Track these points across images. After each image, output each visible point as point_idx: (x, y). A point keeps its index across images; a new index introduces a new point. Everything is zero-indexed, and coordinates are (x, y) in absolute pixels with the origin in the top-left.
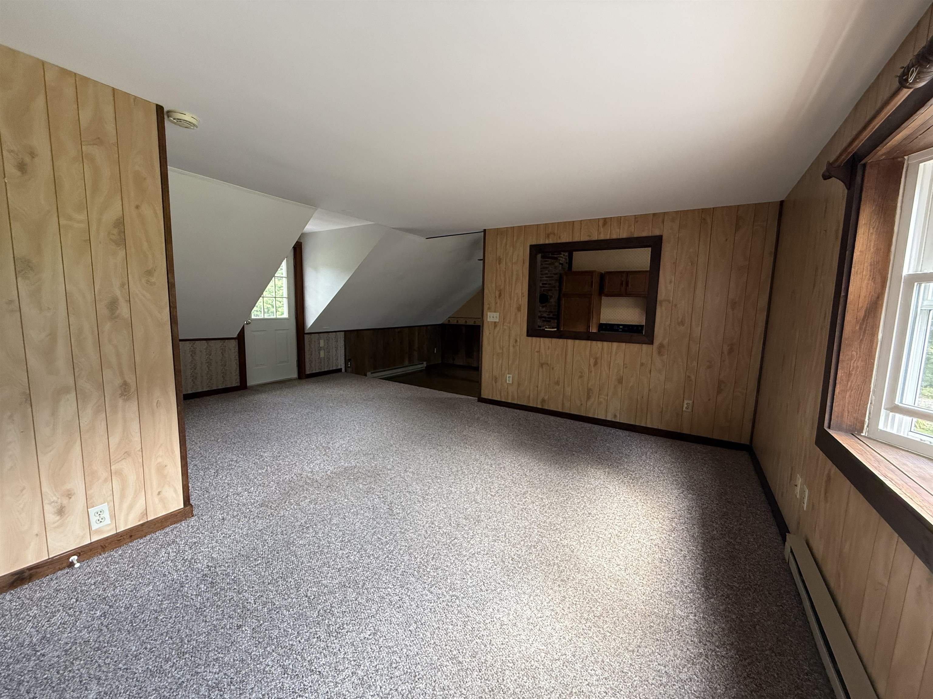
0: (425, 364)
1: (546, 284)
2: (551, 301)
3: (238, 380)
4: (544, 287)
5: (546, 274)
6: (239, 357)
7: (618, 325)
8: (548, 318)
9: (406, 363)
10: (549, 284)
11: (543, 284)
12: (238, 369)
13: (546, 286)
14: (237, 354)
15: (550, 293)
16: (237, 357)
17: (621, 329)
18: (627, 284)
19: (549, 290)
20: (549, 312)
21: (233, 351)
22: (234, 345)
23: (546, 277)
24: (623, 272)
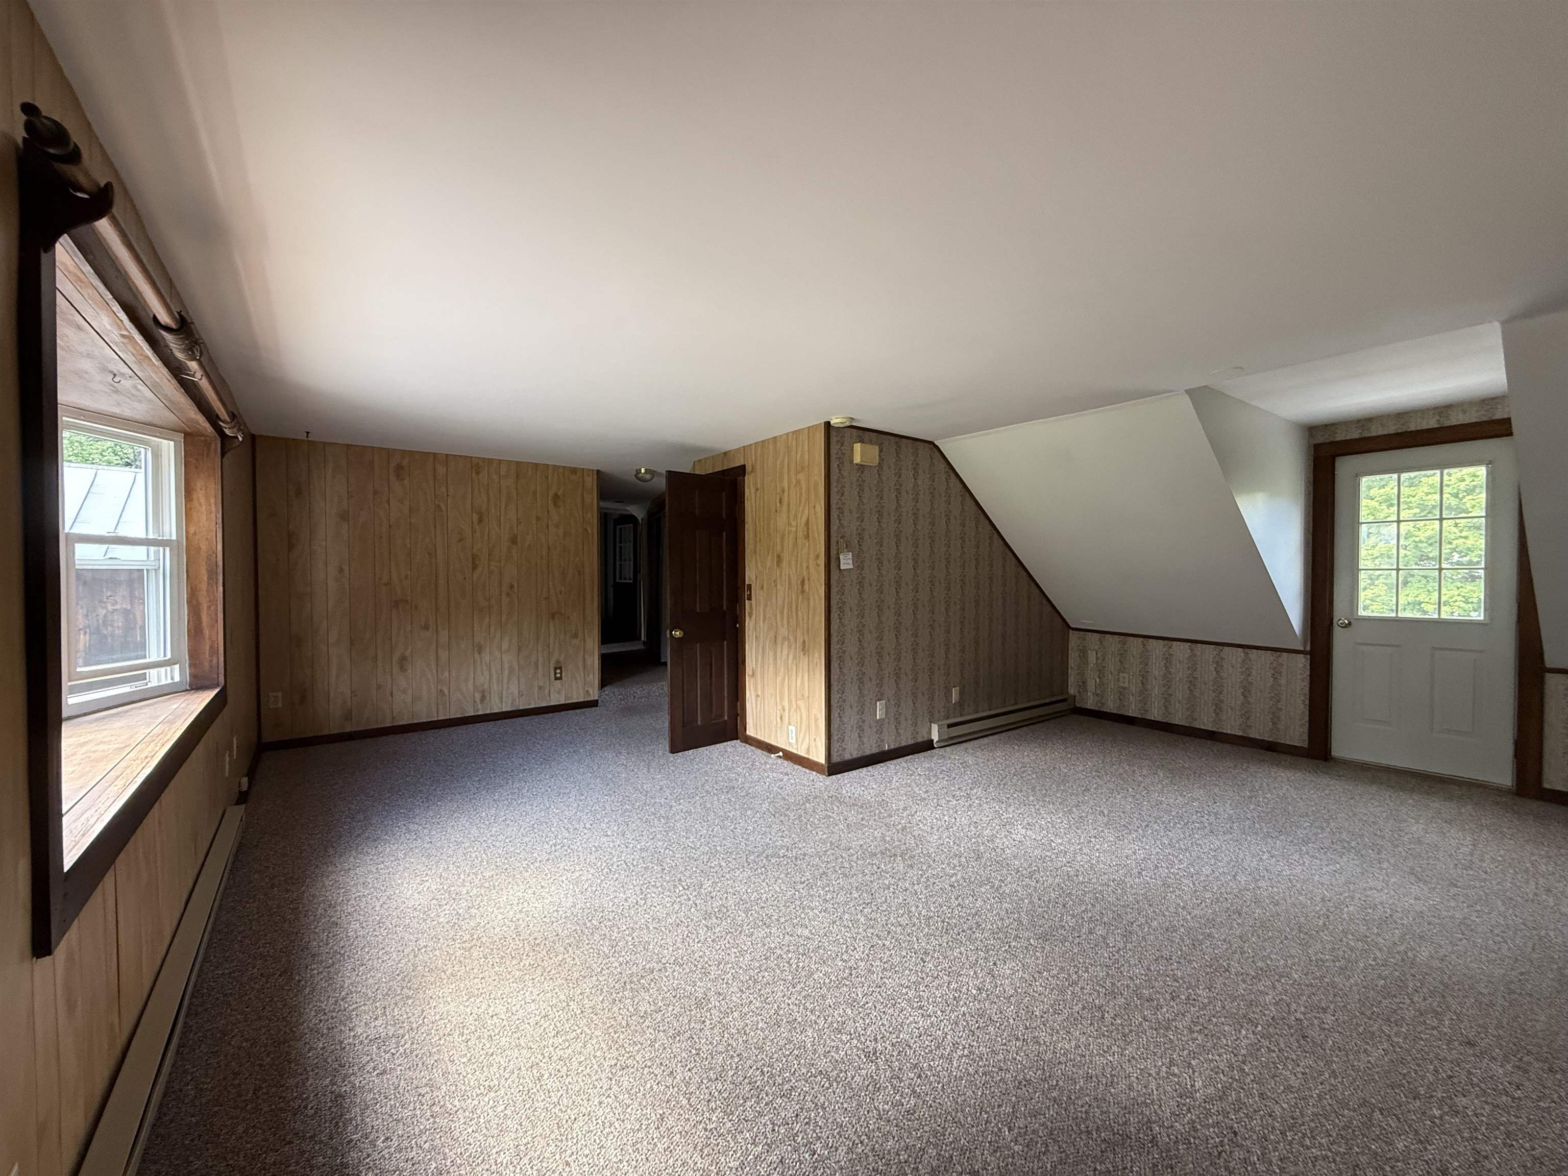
3: (1306, 737)
6: (1311, 689)
12: (1307, 713)
14: (1307, 683)
16: (1307, 690)
21: (1299, 677)
22: (1300, 665)
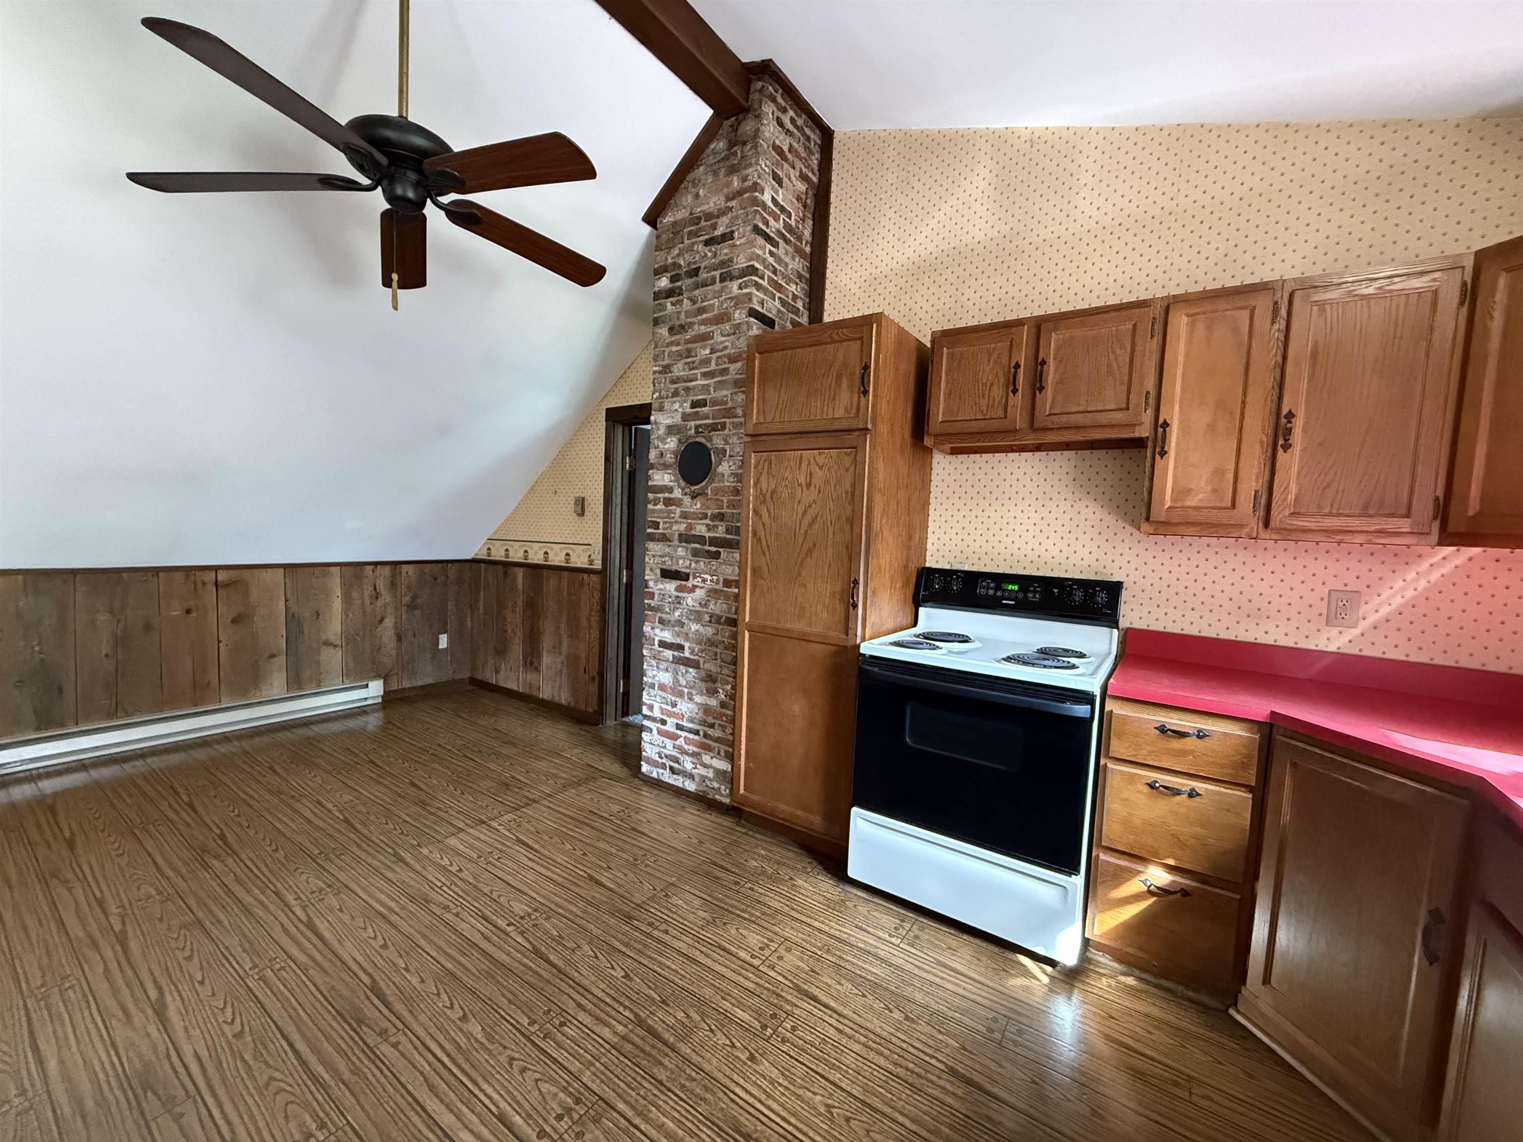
0: (375, 689)
1: (703, 403)
2: (720, 469)
4: (696, 417)
5: (706, 362)
7: (1000, 579)
8: (713, 542)
9: (277, 683)
10: (714, 403)
11: (694, 405)
13: (705, 409)
15: (717, 441)
17: (1011, 595)
18: (1037, 384)
19: (714, 428)
20: (714, 517)
23: (705, 375)
24: (1019, 323)
